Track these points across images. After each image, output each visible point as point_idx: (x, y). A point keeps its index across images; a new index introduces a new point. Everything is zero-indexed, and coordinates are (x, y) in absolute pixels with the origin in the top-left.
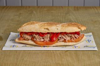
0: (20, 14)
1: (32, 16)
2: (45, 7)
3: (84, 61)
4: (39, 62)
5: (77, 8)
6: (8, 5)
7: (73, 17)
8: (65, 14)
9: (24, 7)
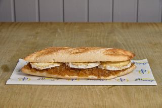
0: (37, 33)
1: (55, 36)
2: (75, 23)
3: (139, 102)
4: (66, 103)
5: (126, 25)
6: (17, 21)
7: (120, 37)
8: (108, 33)
9: (43, 23)
